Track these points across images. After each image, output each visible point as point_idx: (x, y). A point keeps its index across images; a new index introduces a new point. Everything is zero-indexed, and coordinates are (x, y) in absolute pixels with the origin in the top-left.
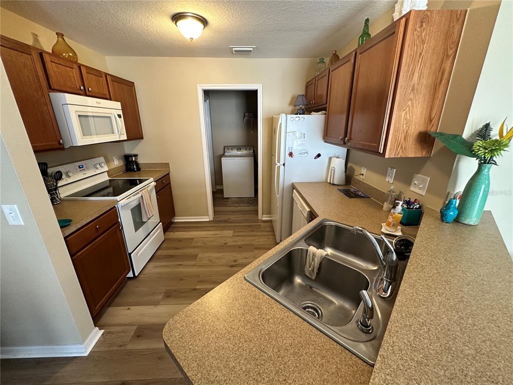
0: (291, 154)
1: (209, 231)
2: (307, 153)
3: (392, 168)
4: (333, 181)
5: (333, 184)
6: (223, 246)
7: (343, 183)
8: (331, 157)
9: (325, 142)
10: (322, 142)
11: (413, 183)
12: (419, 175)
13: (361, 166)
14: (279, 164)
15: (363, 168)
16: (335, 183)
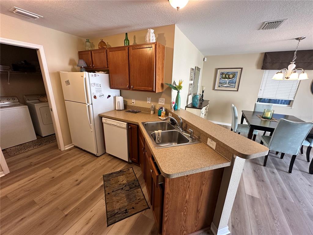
0: (95, 97)
1: (19, 181)
2: (103, 95)
3: (149, 97)
4: (120, 109)
5: (120, 110)
6: (51, 180)
7: (124, 109)
8: (115, 97)
9: (111, 88)
10: (109, 89)
11: (159, 101)
12: (161, 98)
13: (131, 99)
14: (88, 104)
15: (133, 100)
16: (121, 109)
